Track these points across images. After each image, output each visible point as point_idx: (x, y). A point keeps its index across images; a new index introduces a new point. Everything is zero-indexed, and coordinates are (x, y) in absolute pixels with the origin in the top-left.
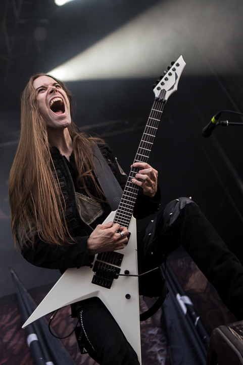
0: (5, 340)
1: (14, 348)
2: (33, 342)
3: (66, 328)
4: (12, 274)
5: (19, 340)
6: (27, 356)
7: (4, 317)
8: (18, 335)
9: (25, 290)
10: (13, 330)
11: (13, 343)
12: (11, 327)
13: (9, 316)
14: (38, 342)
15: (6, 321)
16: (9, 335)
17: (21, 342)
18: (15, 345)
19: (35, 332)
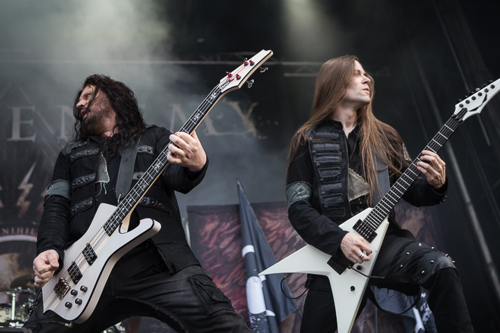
0: (222, 246)
1: (229, 255)
2: (248, 254)
3: (280, 247)
4: (238, 186)
5: (234, 249)
6: (240, 266)
7: (224, 224)
8: (234, 244)
9: (249, 203)
10: (231, 238)
11: (228, 250)
12: (229, 235)
13: (228, 225)
14: (254, 254)
15: (226, 228)
16: (226, 242)
17: (236, 251)
18: (230, 253)
19: (253, 244)
